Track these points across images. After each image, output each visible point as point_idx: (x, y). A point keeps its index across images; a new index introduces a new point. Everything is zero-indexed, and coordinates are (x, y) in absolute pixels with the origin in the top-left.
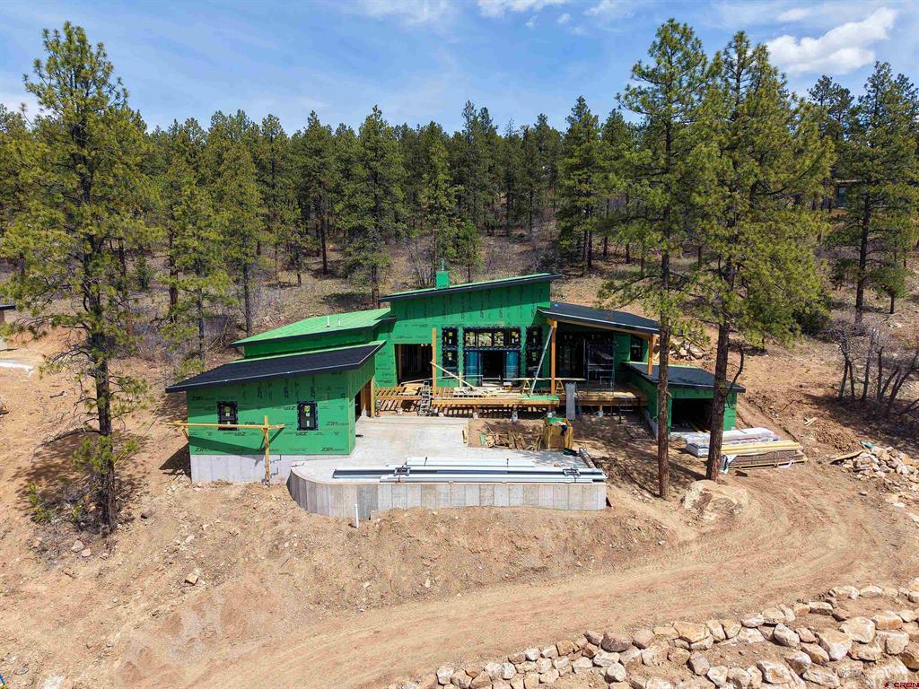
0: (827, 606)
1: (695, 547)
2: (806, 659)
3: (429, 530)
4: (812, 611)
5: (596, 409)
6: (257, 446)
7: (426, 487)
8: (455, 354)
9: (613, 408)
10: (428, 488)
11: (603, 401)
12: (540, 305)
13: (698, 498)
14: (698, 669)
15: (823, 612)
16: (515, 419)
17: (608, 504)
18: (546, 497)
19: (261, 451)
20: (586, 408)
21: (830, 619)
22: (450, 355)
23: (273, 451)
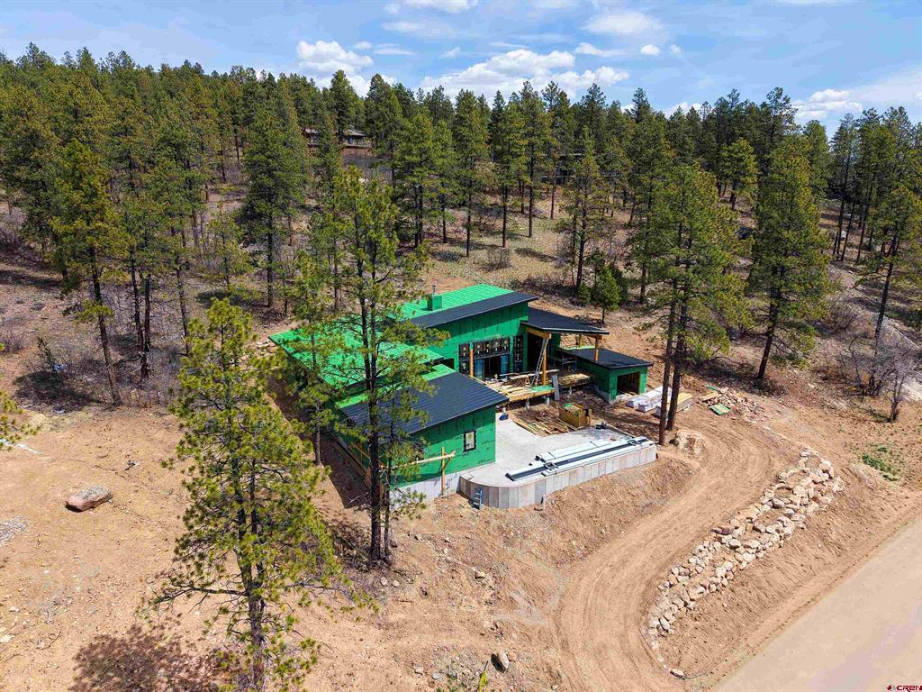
0: (783, 485)
1: (704, 470)
2: (791, 511)
3: (584, 498)
4: (778, 489)
5: (568, 389)
6: (436, 472)
7: (570, 473)
8: (468, 363)
9: (578, 386)
10: (573, 473)
11: (572, 383)
12: (521, 319)
13: (686, 441)
14: (763, 530)
15: (782, 488)
16: (528, 407)
17: (657, 457)
18: (631, 462)
19: (440, 474)
20: (563, 390)
21: (785, 491)
22: (464, 365)
23: (447, 473)
